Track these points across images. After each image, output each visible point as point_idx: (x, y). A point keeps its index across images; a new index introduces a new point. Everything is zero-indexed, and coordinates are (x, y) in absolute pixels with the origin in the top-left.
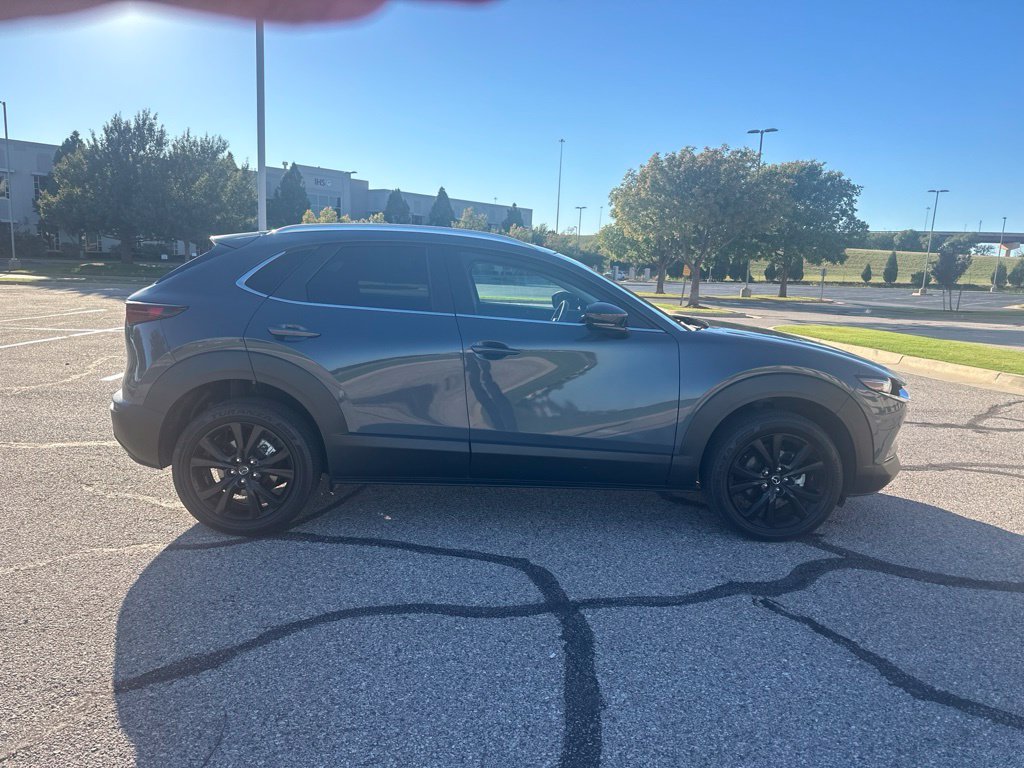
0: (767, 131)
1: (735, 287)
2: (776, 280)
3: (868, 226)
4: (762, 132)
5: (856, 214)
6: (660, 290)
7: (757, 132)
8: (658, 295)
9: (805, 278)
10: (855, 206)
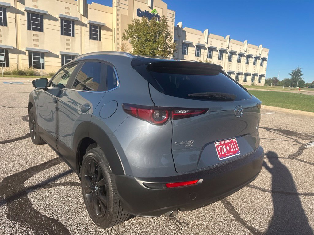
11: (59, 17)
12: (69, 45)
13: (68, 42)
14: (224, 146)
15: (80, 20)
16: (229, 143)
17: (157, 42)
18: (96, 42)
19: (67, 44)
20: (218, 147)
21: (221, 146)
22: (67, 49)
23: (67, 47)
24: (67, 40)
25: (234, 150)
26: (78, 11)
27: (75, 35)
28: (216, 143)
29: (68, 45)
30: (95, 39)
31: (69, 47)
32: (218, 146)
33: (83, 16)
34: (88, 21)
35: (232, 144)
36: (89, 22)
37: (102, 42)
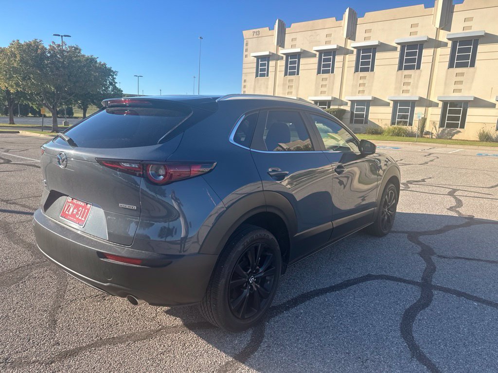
0: (65, 36)
1: (34, 120)
2: (59, 116)
3: (122, 91)
4: (62, 36)
5: (116, 85)
6: (12, 122)
7: (59, 35)
8: (11, 125)
9: (75, 115)
10: (116, 81)
14: (73, 206)
16: (81, 206)
28: (69, 198)
32: (69, 202)
35: (84, 209)
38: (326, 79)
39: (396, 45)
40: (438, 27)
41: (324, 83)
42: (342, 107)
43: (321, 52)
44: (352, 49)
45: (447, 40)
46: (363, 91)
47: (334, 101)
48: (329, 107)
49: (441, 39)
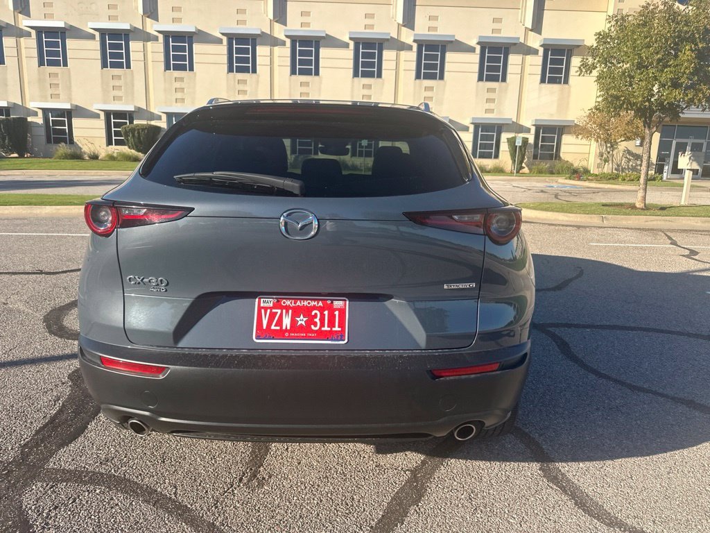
11: (478, 43)
12: (492, 101)
13: (491, 96)
14: (287, 312)
15: (523, 42)
16: (314, 308)
17: (670, 66)
18: (556, 87)
19: (488, 100)
20: (263, 311)
21: (274, 311)
22: (487, 111)
23: (488, 106)
24: (489, 90)
25: (326, 328)
26: (521, 22)
27: (509, 77)
28: (262, 300)
29: (489, 102)
30: (553, 81)
31: (492, 106)
32: (266, 309)
33: (531, 30)
34: (540, 41)
35: (326, 313)
36: (542, 43)
37: (570, 87)
38: (119, 77)
39: (220, 36)
40: (272, 18)
41: (117, 83)
42: (153, 123)
43: (103, 32)
44: (156, 34)
45: (284, 37)
46: (183, 100)
47: (139, 112)
48: (131, 122)
49: (276, 35)
